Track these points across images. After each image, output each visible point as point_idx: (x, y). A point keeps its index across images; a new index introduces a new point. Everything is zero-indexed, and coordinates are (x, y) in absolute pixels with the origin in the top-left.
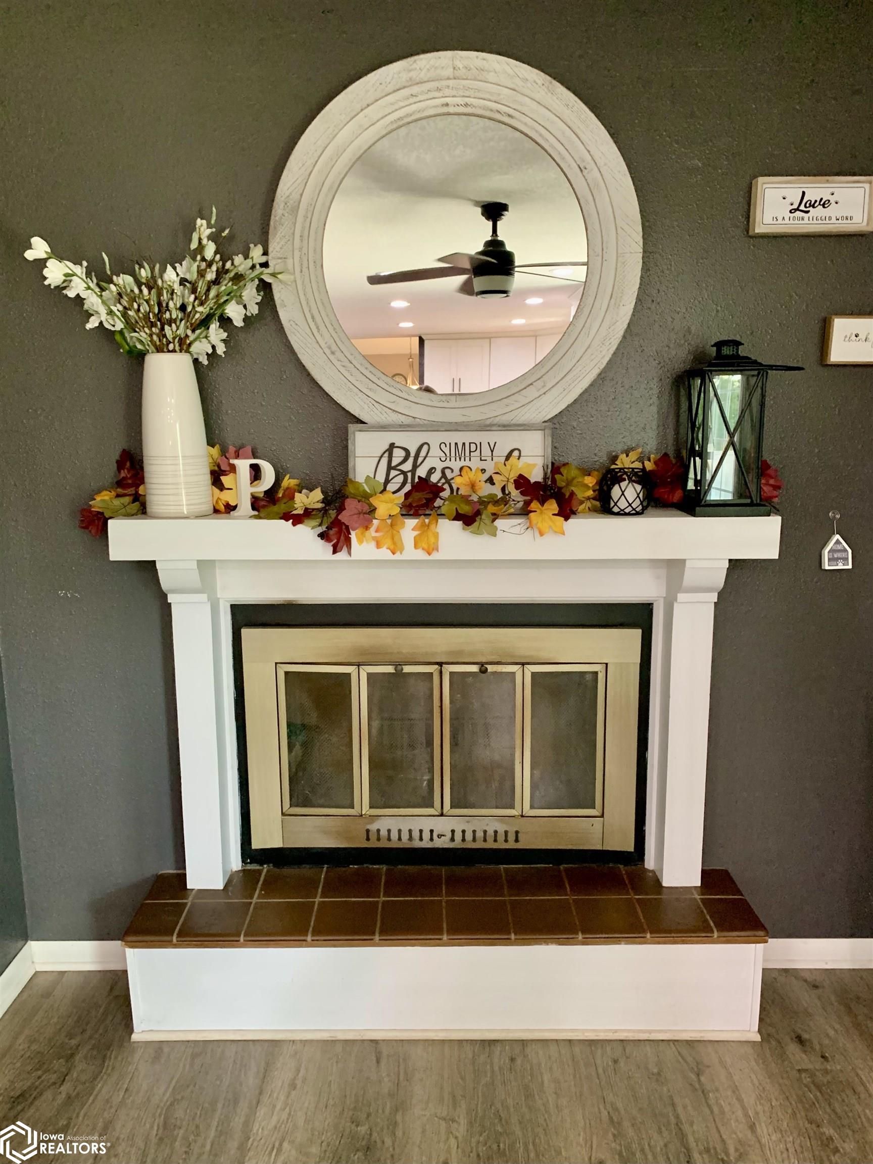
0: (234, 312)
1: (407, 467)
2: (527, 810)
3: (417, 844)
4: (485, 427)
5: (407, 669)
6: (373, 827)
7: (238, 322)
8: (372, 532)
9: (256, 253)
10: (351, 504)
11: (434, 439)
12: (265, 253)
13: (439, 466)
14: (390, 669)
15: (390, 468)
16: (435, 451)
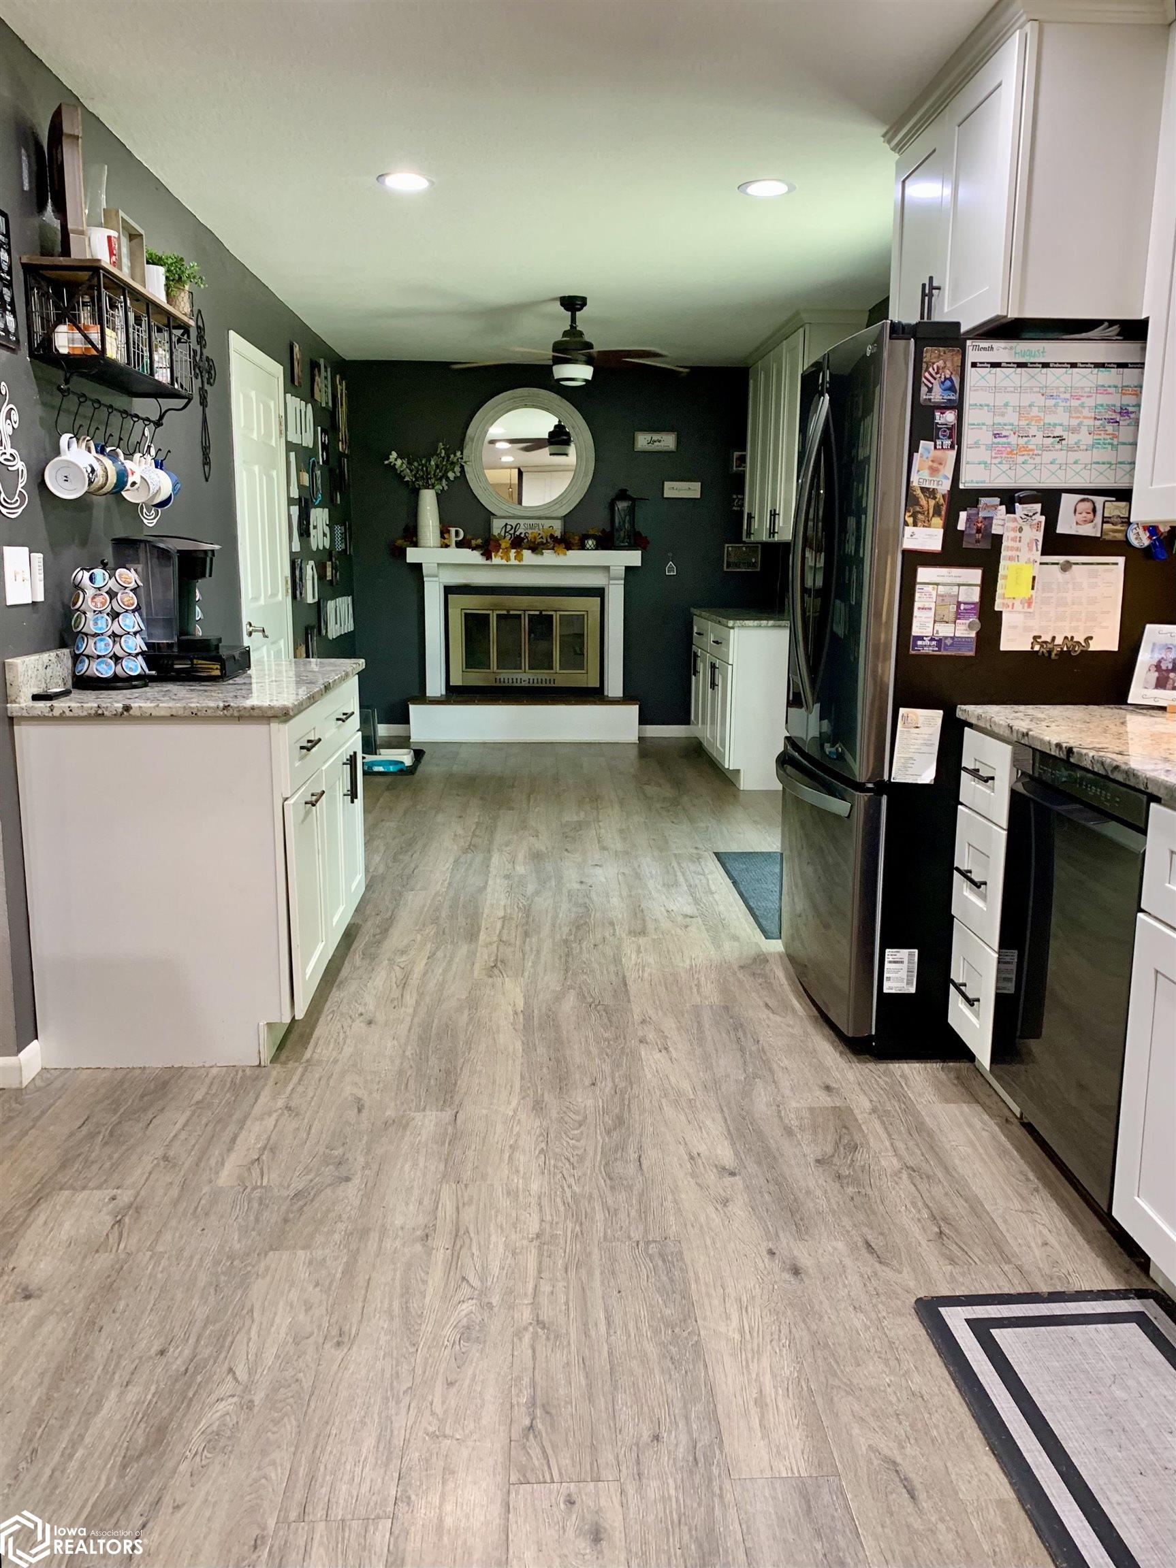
0: (451, 475)
1: (512, 532)
2: (558, 670)
3: (515, 684)
4: (539, 518)
5: (512, 612)
6: (498, 677)
7: (452, 479)
8: (500, 554)
9: (458, 454)
10: (492, 543)
11: (522, 522)
12: (462, 454)
13: (524, 532)
14: (505, 612)
15: (506, 532)
16: (522, 526)
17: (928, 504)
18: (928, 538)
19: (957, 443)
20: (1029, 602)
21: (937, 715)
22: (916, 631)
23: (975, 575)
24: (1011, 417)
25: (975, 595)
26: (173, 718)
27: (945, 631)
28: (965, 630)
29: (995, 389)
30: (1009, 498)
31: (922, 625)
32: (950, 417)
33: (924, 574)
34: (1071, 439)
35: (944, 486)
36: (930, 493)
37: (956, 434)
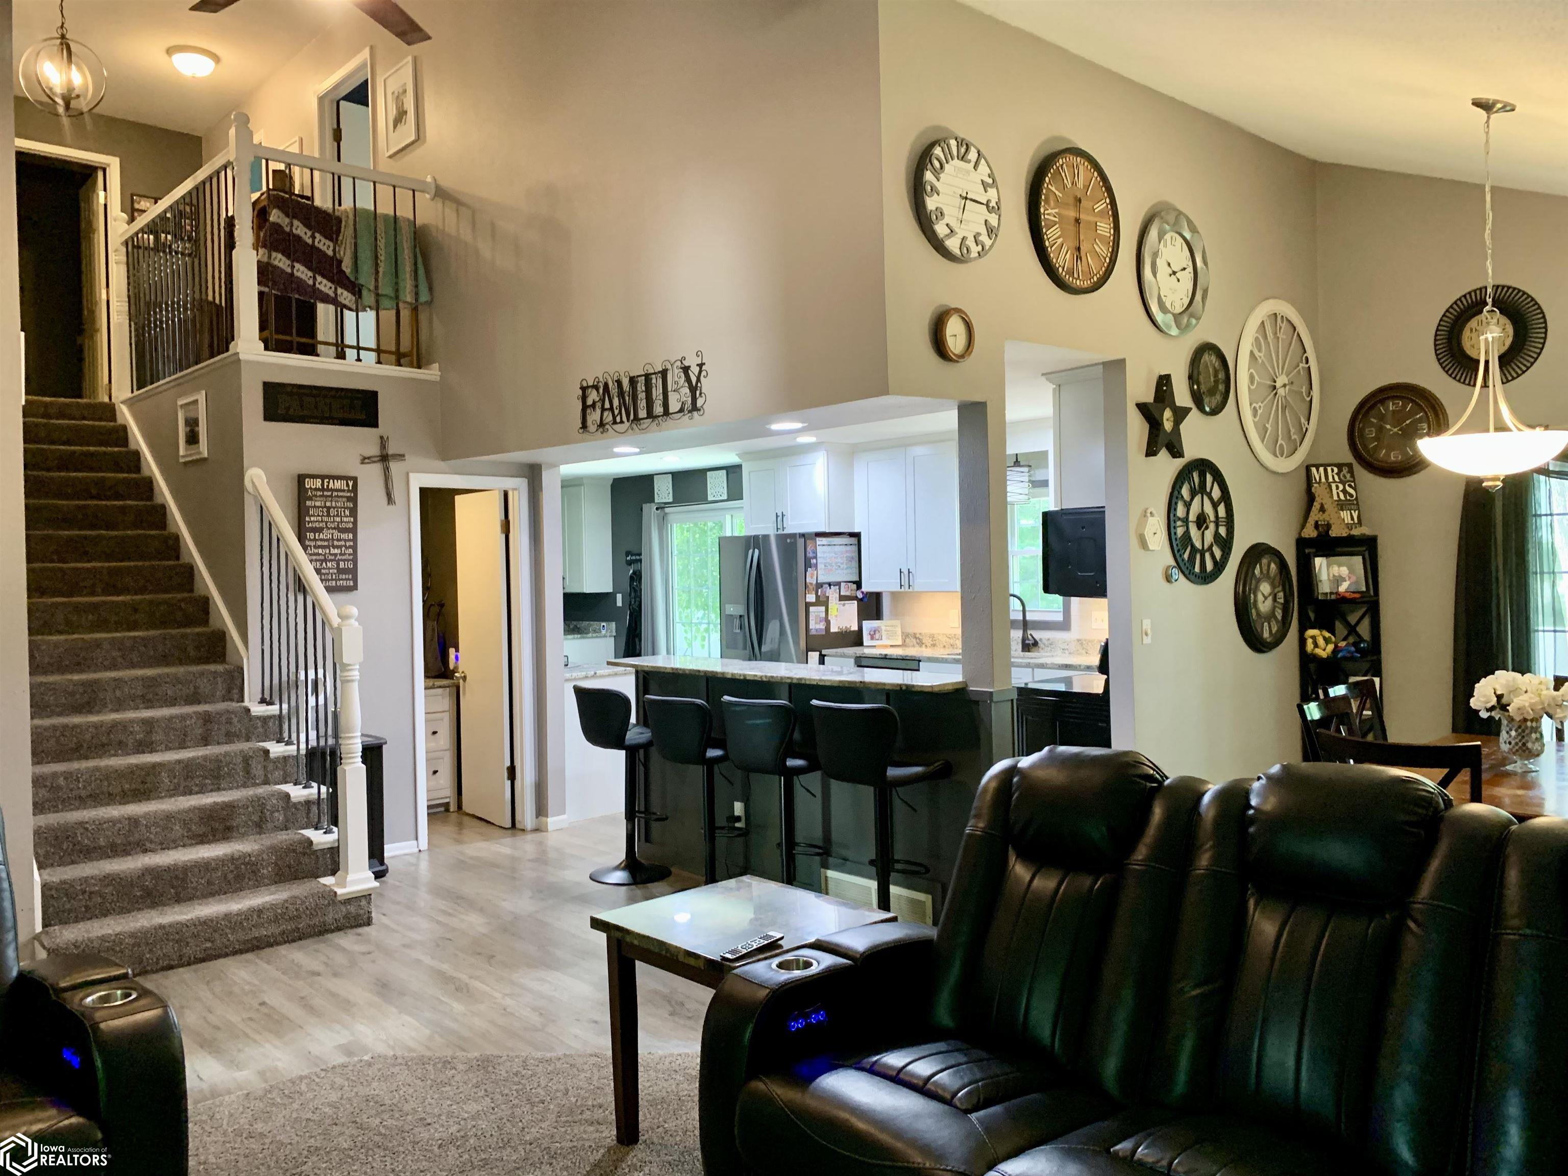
17: (811, 587)
18: (811, 598)
19: (816, 569)
20: (836, 616)
21: (818, 653)
22: (811, 627)
23: (823, 609)
24: (828, 561)
25: (823, 615)
26: (609, 675)
27: (818, 627)
28: (822, 626)
29: (824, 552)
30: (830, 585)
31: (812, 625)
32: (814, 561)
33: (812, 609)
34: (842, 566)
35: (815, 582)
36: (811, 584)
37: (816, 565)
